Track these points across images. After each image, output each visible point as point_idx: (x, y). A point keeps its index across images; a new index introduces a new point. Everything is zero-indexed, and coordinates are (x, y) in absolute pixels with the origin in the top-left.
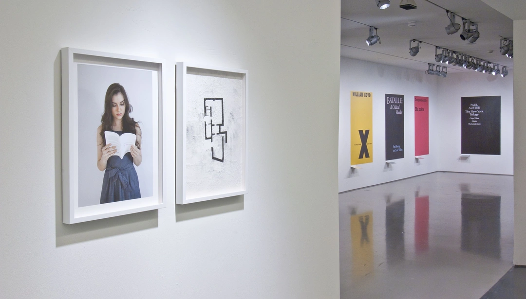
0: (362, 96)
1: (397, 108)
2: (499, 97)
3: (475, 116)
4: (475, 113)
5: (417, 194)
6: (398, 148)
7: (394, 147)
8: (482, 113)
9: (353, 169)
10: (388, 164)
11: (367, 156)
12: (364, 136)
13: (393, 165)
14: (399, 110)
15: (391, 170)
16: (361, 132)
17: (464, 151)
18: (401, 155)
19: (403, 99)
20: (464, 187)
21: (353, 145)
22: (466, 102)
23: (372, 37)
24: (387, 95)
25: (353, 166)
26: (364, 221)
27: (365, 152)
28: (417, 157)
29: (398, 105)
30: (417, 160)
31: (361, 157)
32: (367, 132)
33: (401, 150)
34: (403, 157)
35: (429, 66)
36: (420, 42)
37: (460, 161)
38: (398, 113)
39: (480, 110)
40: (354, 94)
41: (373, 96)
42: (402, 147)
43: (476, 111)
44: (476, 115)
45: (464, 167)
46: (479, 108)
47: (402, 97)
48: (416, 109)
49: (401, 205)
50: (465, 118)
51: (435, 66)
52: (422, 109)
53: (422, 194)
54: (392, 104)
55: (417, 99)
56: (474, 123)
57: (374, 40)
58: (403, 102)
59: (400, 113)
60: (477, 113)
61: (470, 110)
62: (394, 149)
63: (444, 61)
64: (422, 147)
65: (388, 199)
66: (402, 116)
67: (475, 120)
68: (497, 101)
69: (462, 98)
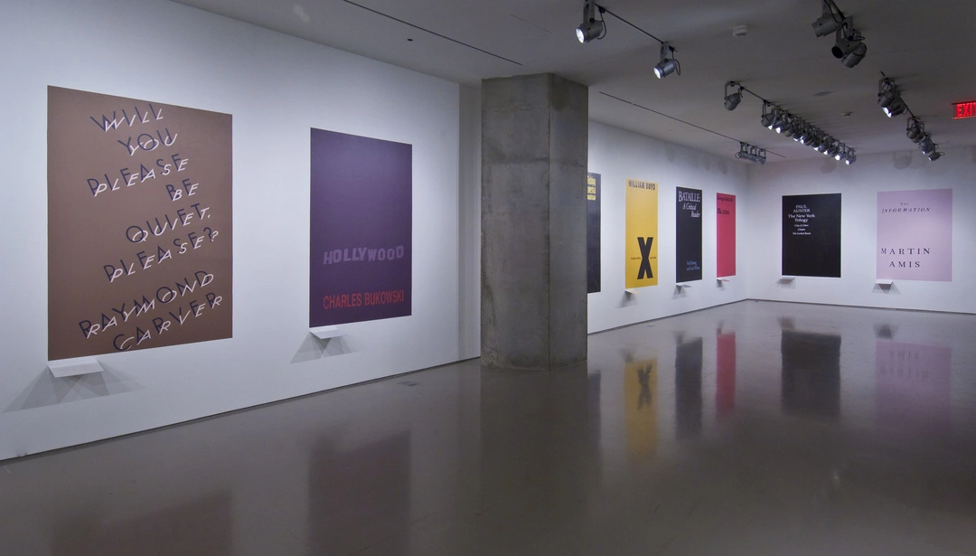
0: (643, 187)
1: (691, 207)
2: (839, 196)
3: (802, 223)
4: (802, 218)
5: (719, 331)
6: (693, 266)
7: (688, 263)
8: (812, 218)
9: (628, 295)
10: (679, 288)
11: (650, 275)
12: (646, 246)
13: (686, 289)
14: (695, 212)
15: (684, 296)
16: (641, 240)
17: (785, 271)
18: (697, 275)
19: (701, 196)
20: (786, 323)
21: (630, 259)
22: (790, 203)
23: (666, 61)
24: (678, 189)
25: (629, 290)
26: (645, 371)
27: (646, 270)
28: (720, 279)
29: (693, 204)
30: (719, 282)
31: (641, 276)
32: (650, 240)
33: (698, 268)
34: (700, 278)
35: (742, 147)
36: (742, 88)
37: (780, 285)
38: (694, 215)
39: (810, 213)
40: (630, 183)
41: (659, 188)
42: (700, 264)
43: (803, 216)
44: (804, 221)
45: (787, 294)
46: (809, 210)
47: (700, 192)
48: (719, 211)
49: (697, 346)
50: (788, 226)
51: (750, 147)
52: (727, 212)
53: (726, 330)
54: (686, 202)
55: (721, 198)
56: (802, 232)
57: (668, 67)
58: (701, 199)
59: (697, 215)
60: (806, 218)
61: (795, 214)
62: (688, 266)
63: (775, 127)
64: (727, 265)
65: (679, 338)
66: (700, 219)
67: (802, 228)
68: (835, 200)
69: (784, 197)
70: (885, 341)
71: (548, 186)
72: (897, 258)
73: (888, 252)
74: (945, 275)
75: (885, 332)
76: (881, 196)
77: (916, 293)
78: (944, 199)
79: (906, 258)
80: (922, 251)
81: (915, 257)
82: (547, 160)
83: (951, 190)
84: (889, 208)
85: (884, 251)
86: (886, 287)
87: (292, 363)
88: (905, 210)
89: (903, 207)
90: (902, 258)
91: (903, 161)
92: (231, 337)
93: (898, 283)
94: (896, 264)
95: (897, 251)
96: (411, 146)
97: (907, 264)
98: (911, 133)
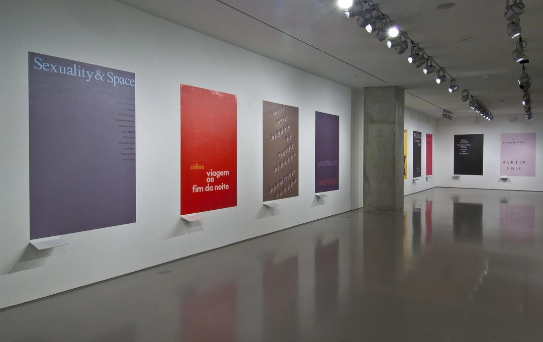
1: (418, 141)
2: (483, 135)
3: (464, 148)
4: (464, 146)
6: (418, 170)
7: (417, 168)
8: (469, 146)
10: (414, 180)
11: (405, 174)
13: (416, 181)
14: (419, 143)
15: (415, 185)
17: (455, 173)
19: (421, 135)
22: (458, 139)
23: (454, 86)
24: (414, 132)
28: (427, 176)
29: (418, 139)
33: (420, 171)
34: (421, 175)
35: (444, 112)
37: (453, 180)
38: (419, 145)
39: (468, 144)
42: (420, 169)
43: (465, 144)
45: (456, 184)
46: (467, 142)
48: (427, 143)
50: (457, 150)
51: (447, 112)
54: (416, 138)
56: (464, 153)
57: (455, 88)
58: (421, 137)
60: (466, 146)
61: (461, 144)
64: (429, 171)
67: (464, 151)
68: (480, 137)
69: (455, 135)
70: (504, 204)
71: (395, 134)
72: (510, 166)
73: (506, 162)
74: (532, 173)
75: (504, 201)
76: (503, 136)
77: (518, 182)
78: (532, 137)
79: (514, 165)
80: (522, 162)
81: (518, 165)
82: (394, 123)
83: (535, 133)
84: (506, 141)
85: (504, 162)
86: (505, 180)
87: (311, 207)
88: (514, 142)
89: (513, 141)
90: (512, 166)
91: (514, 119)
92: (298, 195)
93: (510, 178)
94: (510, 168)
95: (510, 162)
96: (339, 116)
97: (515, 169)
98: (526, 109)
